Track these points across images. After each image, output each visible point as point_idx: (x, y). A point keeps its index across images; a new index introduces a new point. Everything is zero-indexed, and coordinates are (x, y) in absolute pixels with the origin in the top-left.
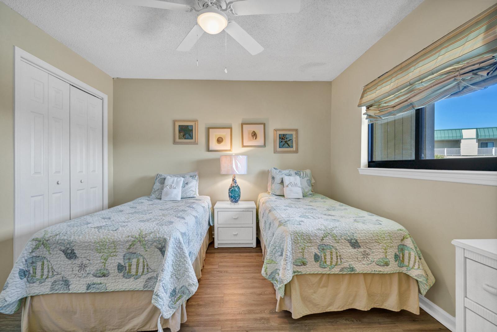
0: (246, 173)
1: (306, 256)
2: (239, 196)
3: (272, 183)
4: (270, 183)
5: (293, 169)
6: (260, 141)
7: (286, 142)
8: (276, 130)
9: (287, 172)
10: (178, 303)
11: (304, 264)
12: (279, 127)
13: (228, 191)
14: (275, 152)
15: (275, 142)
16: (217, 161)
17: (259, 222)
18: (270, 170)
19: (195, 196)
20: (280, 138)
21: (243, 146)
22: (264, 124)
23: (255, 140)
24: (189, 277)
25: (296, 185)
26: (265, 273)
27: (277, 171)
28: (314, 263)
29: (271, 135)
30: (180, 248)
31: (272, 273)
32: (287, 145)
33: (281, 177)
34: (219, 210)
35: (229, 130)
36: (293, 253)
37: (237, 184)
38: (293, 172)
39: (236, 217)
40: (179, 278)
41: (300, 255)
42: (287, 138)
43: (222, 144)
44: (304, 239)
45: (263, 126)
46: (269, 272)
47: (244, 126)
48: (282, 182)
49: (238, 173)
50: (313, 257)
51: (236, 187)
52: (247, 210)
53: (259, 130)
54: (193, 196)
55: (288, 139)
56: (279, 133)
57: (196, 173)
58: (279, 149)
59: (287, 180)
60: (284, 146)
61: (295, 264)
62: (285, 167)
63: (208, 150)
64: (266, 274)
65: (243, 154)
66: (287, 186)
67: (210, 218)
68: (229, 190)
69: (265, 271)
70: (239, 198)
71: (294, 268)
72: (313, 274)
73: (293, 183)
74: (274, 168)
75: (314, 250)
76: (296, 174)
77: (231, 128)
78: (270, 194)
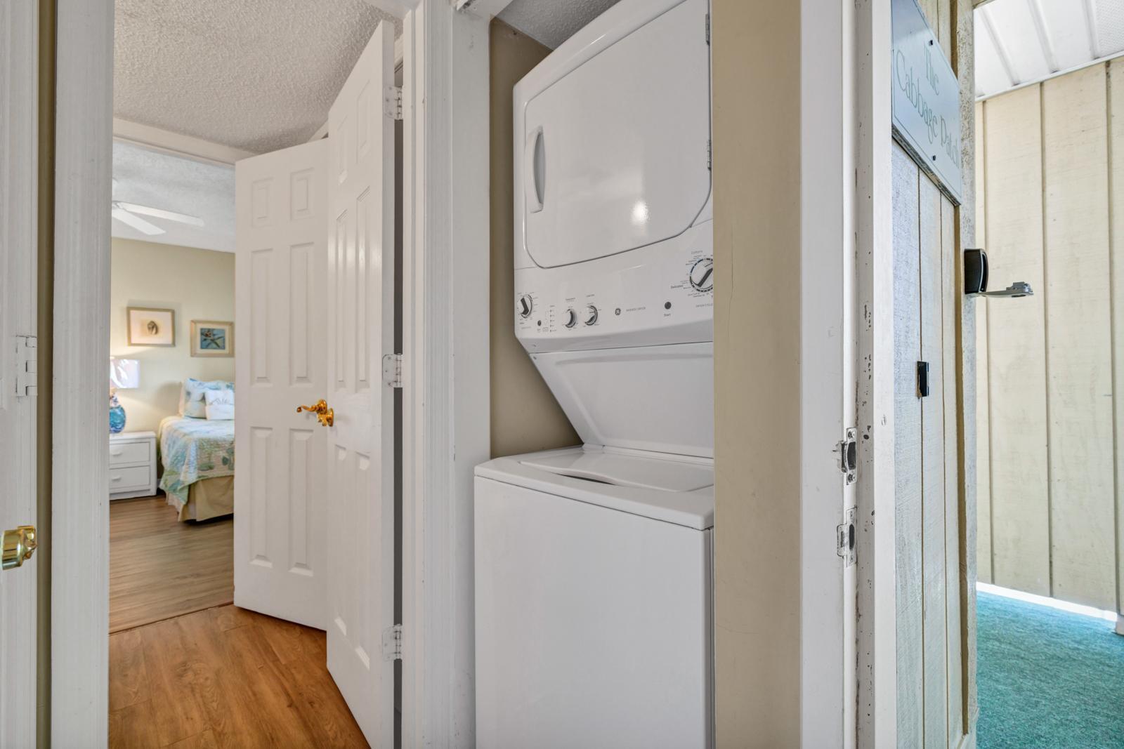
0: (136, 386)
1: (213, 460)
2: (123, 422)
3: (187, 401)
4: (182, 402)
5: (223, 379)
6: (165, 336)
7: (213, 340)
8: (194, 322)
9: (213, 384)
11: (211, 468)
12: (200, 316)
14: (193, 354)
15: (192, 339)
17: (161, 459)
18: (183, 382)
20: (202, 334)
21: (131, 344)
22: (173, 313)
23: (155, 336)
25: (226, 402)
26: (164, 486)
27: (196, 384)
28: (222, 466)
29: (185, 328)
31: (173, 485)
32: (214, 345)
33: (203, 391)
36: (197, 459)
37: (118, 405)
38: (222, 384)
39: (118, 453)
41: (206, 460)
42: (214, 335)
44: (211, 445)
45: (169, 315)
46: (169, 484)
47: (133, 312)
48: (203, 399)
49: (121, 386)
50: (221, 461)
51: (118, 408)
52: (140, 441)
53: (163, 320)
55: (216, 337)
56: (200, 326)
58: (199, 351)
59: (211, 395)
60: (210, 346)
61: (201, 468)
62: (209, 377)
64: (166, 486)
65: (129, 357)
66: (211, 404)
69: (165, 483)
70: (123, 426)
71: (198, 473)
72: (221, 477)
73: (221, 400)
74: (191, 379)
75: (222, 454)
76: (228, 387)
78: (183, 416)
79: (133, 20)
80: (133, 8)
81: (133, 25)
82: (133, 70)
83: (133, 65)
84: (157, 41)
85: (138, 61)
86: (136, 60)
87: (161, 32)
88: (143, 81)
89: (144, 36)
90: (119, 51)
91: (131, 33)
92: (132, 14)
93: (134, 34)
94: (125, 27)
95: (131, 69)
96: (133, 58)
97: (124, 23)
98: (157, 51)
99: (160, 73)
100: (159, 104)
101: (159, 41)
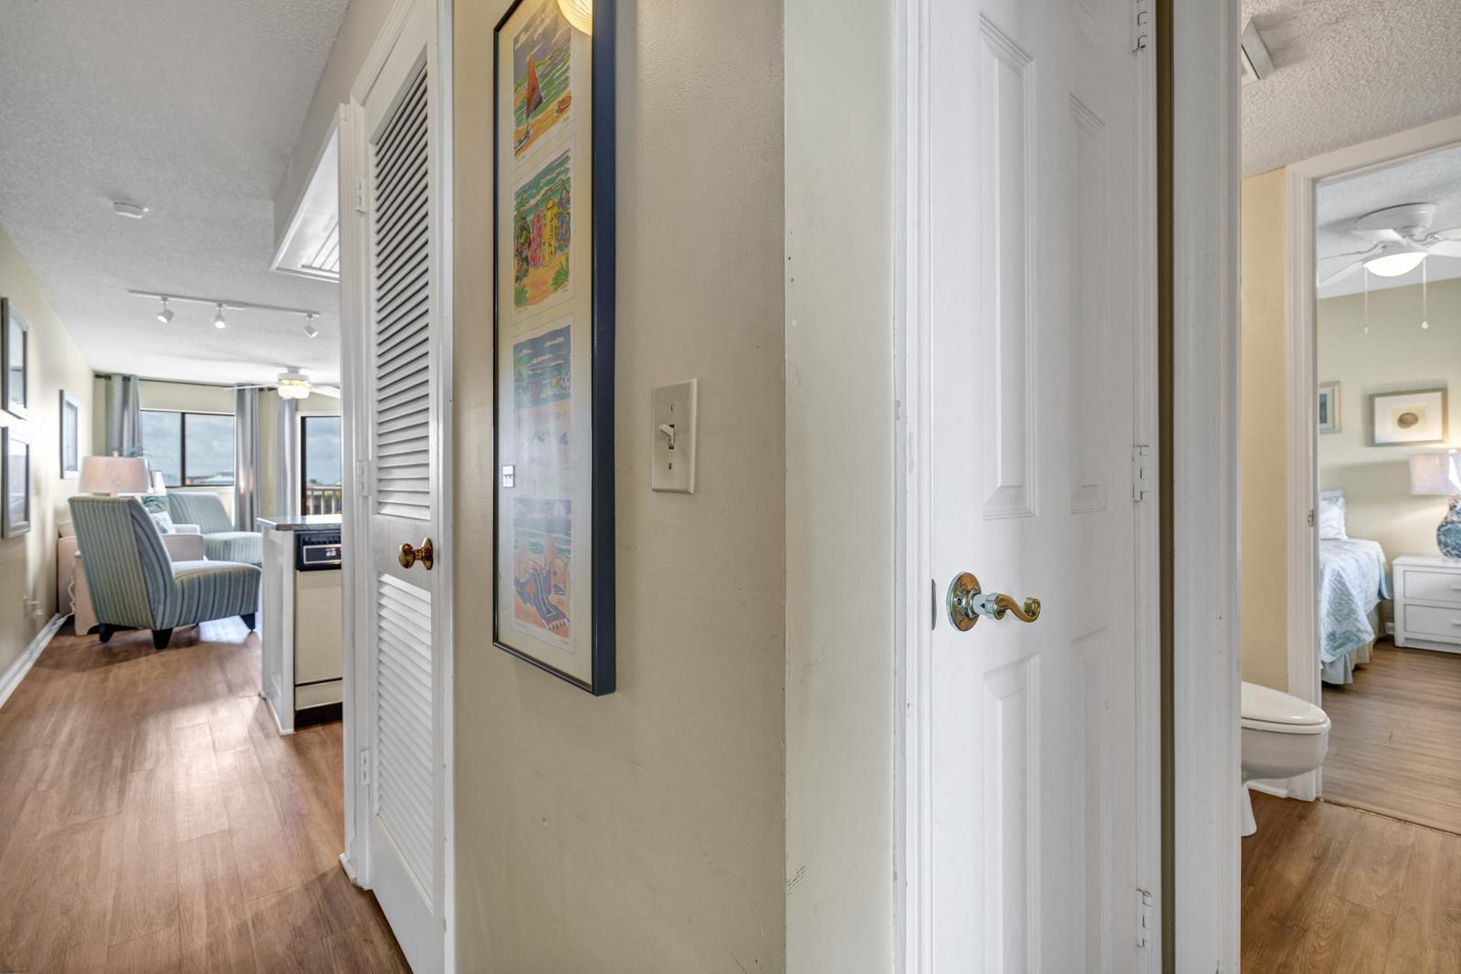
10: (1339, 651)
13: (1435, 532)
16: (1404, 467)
19: (1340, 537)
24: (1357, 620)
30: (1340, 582)
34: (1406, 568)
35: (1438, 395)
40: (1340, 619)
43: (1413, 428)
54: (1336, 537)
57: (1338, 493)
63: (1371, 441)
67: (1383, 582)
68: (1439, 530)
77: (1443, 390)
79: (1343, 24)
80: (1335, 12)
81: (1345, 29)
82: (1370, 76)
83: (1366, 70)
84: (1383, 23)
85: (1370, 62)
86: (1367, 63)
87: (1383, 10)
88: (1388, 80)
89: (1363, 31)
90: (1342, 67)
91: (1347, 39)
92: (1337, 19)
93: (1350, 38)
94: (1337, 38)
95: (1366, 76)
96: (1363, 63)
97: (1334, 35)
98: (1389, 34)
99: (1406, 56)
100: (1425, 91)
101: (1386, 21)
